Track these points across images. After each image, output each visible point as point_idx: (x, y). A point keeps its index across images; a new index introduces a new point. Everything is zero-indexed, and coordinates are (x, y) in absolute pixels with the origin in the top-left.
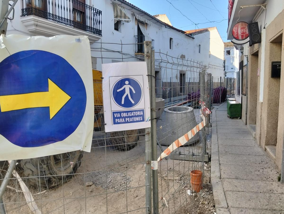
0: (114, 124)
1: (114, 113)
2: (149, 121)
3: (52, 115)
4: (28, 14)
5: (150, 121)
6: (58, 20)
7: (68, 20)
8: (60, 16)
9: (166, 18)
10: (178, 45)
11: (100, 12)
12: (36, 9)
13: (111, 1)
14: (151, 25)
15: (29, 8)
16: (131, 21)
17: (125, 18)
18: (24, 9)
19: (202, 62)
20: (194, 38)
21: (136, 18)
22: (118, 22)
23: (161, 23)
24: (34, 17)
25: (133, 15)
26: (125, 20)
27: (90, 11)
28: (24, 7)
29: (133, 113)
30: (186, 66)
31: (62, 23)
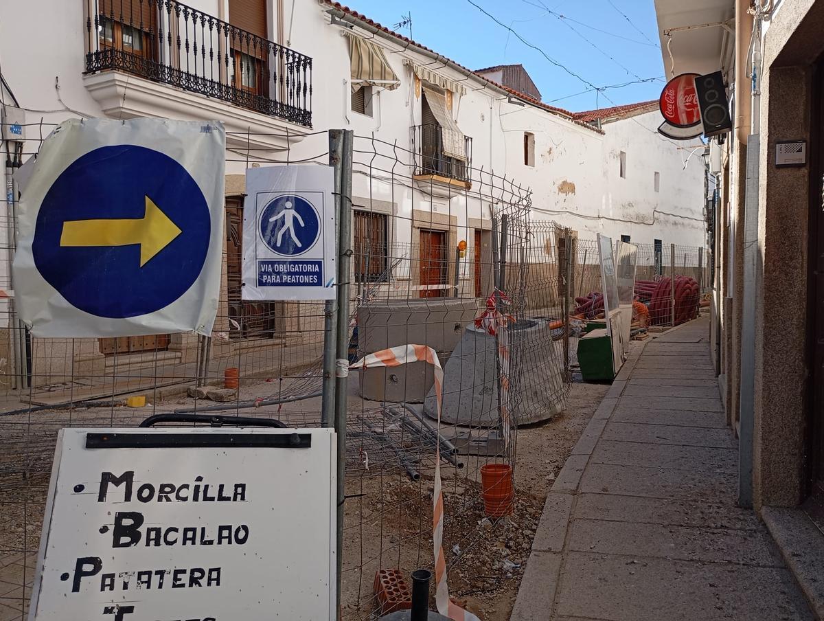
1: (261, 263)
2: (332, 287)
3: (145, 258)
5: (335, 287)
6: (184, 82)
7: (215, 83)
8: (192, 72)
9: (522, 74)
10: (550, 153)
11: (308, 62)
12: (123, 53)
13: (342, 29)
14: (462, 94)
15: (105, 52)
16: (400, 85)
17: (383, 77)
18: (92, 55)
19: (630, 205)
20: (602, 134)
21: (416, 77)
22: (362, 89)
23: (495, 90)
24: (119, 76)
25: (409, 67)
26: (383, 82)
27: (277, 57)
28: (94, 50)
29: (299, 267)
30: (578, 215)
31: (195, 91)
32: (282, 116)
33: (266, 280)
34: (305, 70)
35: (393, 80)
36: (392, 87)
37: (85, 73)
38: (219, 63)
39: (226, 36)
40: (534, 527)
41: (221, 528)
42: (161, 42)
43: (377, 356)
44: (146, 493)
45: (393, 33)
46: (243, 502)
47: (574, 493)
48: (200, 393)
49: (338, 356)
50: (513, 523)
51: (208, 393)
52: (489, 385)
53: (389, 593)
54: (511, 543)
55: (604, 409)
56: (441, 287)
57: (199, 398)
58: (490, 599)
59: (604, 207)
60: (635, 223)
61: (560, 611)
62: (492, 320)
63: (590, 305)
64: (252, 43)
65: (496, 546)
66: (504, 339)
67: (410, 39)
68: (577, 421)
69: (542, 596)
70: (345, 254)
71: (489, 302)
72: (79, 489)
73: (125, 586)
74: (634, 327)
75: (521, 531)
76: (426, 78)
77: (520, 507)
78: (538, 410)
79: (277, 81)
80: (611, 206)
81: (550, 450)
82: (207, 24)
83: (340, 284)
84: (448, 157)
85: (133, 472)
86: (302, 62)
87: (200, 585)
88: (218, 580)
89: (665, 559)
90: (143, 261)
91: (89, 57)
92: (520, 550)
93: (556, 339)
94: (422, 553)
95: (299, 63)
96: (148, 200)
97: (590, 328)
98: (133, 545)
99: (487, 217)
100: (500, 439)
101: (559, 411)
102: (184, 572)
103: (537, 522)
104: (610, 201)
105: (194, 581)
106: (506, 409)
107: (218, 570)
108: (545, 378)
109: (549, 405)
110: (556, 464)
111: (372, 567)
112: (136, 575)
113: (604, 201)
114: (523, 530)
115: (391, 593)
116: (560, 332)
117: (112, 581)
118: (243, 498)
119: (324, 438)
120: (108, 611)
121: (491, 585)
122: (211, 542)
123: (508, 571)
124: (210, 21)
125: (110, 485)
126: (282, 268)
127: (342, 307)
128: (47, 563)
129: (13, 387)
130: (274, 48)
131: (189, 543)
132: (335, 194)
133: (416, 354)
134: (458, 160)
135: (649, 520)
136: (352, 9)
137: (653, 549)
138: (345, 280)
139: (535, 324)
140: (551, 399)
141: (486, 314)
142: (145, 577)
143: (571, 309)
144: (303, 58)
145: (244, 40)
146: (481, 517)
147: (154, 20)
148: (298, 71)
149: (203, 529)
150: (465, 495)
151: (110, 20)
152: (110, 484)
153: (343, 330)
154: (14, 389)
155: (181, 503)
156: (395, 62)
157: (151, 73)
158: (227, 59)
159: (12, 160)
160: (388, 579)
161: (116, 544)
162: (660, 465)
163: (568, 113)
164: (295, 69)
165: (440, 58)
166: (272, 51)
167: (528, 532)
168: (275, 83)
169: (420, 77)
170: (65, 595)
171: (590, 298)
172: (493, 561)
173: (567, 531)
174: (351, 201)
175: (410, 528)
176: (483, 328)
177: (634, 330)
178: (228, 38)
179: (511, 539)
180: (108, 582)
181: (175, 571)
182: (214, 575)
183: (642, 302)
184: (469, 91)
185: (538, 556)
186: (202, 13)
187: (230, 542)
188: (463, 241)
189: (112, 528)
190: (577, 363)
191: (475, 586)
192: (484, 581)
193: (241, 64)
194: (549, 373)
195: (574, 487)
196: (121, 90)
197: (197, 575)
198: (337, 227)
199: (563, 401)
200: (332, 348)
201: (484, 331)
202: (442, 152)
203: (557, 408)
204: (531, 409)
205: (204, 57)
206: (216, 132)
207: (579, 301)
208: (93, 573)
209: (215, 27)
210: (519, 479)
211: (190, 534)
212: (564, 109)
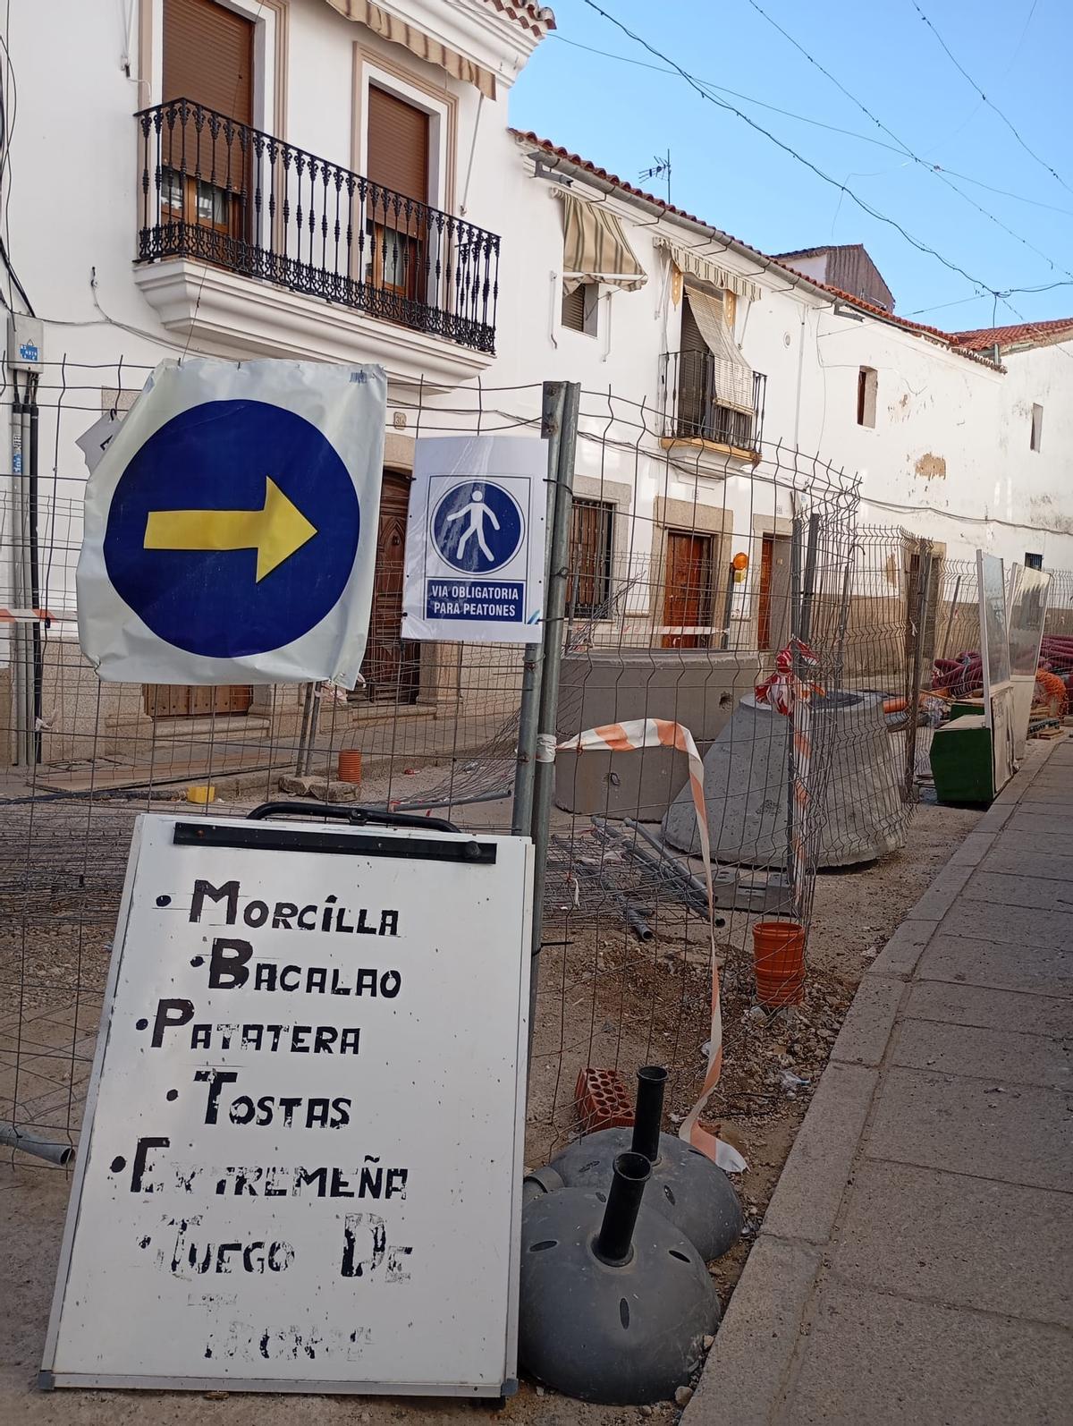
0: (428, 617)
1: (432, 583)
2: (536, 623)
3: (263, 569)
4: (165, 254)
5: (541, 623)
6: (292, 278)
7: (341, 278)
8: (305, 261)
9: (862, 262)
10: (904, 403)
11: (492, 242)
12: (197, 228)
13: (554, 186)
14: (753, 299)
15: (170, 227)
16: (646, 282)
17: (618, 268)
18: (150, 231)
19: (1046, 499)
20: (1001, 372)
21: (675, 268)
22: (582, 289)
23: (812, 292)
24: (191, 267)
25: (663, 251)
26: (618, 276)
27: (442, 235)
28: (152, 224)
29: (489, 591)
30: (950, 516)
31: (309, 291)
32: (446, 335)
33: (438, 610)
34: (487, 256)
35: (636, 274)
36: (632, 286)
37: (137, 262)
38: (349, 245)
39: (362, 200)
40: (836, 1026)
41: (362, 973)
42: (258, 211)
43: (598, 733)
44: (256, 914)
45: (639, 193)
46: (393, 937)
47: (907, 978)
48: (301, 786)
49: (541, 730)
50: (801, 1017)
51: (312, 786)
52: (772, 797)
53: (598, 1102)
54: (797, 1047)
55: (970, 851)
56: (699, 630)
57: (297, 795)
58: (758, 1126)
59: (997, 502)
60: (1052, 532)
61: (870, 1150)
62: (784, 689)
63: (958, 674)
64: (402, 211)
65: (772, 1050)
66: (804, 722)
67: (667, 203)
68: (922, 866)
69: (842, 1129)
70: (559, 574)
71: (781, 659)
72: (163, 901)
73: (226, 1044)
74: (1037, 717)
75: (813, 1030)
76: (692, 269)
77: (815, 994)
78: (855, 844)
79: (441, 275)
80: (1009, 501)
81: (873, 911)
82: (332, 180)
83: (549, 620)
84: (723, 408)
85: (238, 883)
86: (484, 244)
87: (330, 1051)
88: (355, 1046)
89: (1051, 1088)
90: (261, 573)
91: (144, 234)
92: (810, 1058)
93: (892, 728)
94: (653, 1052)
95: (478, 244)
96: (269, 482)
97: (956, 713)
98: (236, 987)
99: (787, 514)
100: (787, 886)
101: (891, 849)
102: (308, 1030)
103: (841, 1019)
104: (1009, 493)
105: (321, 1044)
106: (800, 833)
107: (356, 1032)
108: (870, 791)
109: (876, 838)
110: (881, 933)
111: (574, 1062)
112: (241, 1028)
113: (997, 491)
114: (817, 1029)
115: (603, 1103)
116: (901, 717)
117: (208, 1036)
118: (394, 932)
119: (516, 852)
120: (200, 1076)
121: (761, 1107)
122: (346, 992)
123: (789, 1089)
124: (337, 175)
125: (207, 899)
126: (462, 592)
127: (551, 654)
128: (118, 1003)
129: (14, 761)
130: (439, 219)
131: (315, 989)
132: (548, 480)
133: (659, 735)
134: (739, 414)
135: (1030, 1029)
136: (571, 152)
137: (1033, 1073)
138: (556, 613)
139: (858, 700)
140: (879, 827)
141: (774, 679)
142: (255, 1034)
143: (925, 678)
144: (485, 236)
145: (391, 206)
146: (748, 1004)
147: (247, 172)
148: (476, 257)
149: (336, 972)
150: (724, 970)
151: (180, 174)
152: (206, 897)
153: (550, 691)
154: (14, 765)
155: (306, 932)
156: (640, 244)
157: (241, 263)
158: (361, 238)
159: (22, 401)
160: (599, 1083)
161: (214, 983)
162: (1059, 944)
163: (941, 334)
164: (472, 255)
165: (719, 235)
166: (435, 224)
167: (826, 1033)
168: (438, 278)
169: (682, 268)
170: (142, 1050)
171: (960, 661)
172: (766, 1072)
173: (891, 1035)
174: (571, 493)
175: (634, 1013)
176: (768, 703)
177: (1037, 720)
178: (365, 203)
179: (797, 1041)
180: (202, 1036)
181: (295, 1027)
182: (351, 1040)
183: (1054, 673)
184: (766, 293)
185: (841, 1069)
186: (325, 162)
187: (374, 994)
188: (741, 554)
189: (208, 960)
190: (929, 772)
191: (734, 1106)
192: (750, 1100)
193: (384, 247)
194: (878, 784)
195: (907, 969)
196: (192, 290)
197: (327, 1036)
198: (549, 532)
199: (899, 831)
200: (533, 715)
201: (769, 708)
202: (712, 398)
203: (889, 844)
204: (844, 841)
205: (325, 236)
206: (372, 382)
207: (939, 664)
208: (181, 1022)
209: (344, 186)
210: (816, 951)
211: (317, 978)
212: (933, 327)
